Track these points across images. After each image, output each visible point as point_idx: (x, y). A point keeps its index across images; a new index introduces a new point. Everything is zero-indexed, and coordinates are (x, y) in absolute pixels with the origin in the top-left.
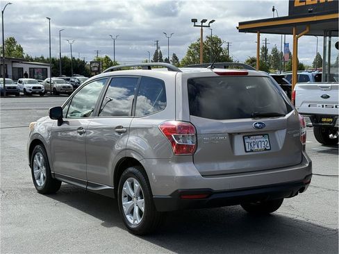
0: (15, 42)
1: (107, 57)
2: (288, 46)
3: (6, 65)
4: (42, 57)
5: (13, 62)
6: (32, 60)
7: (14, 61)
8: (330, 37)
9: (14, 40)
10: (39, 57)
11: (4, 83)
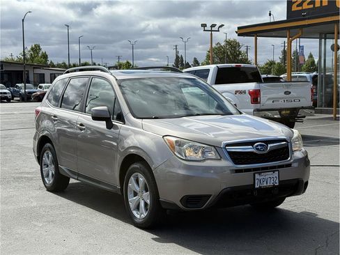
0: (40, 49)
1: (128, 62)
2: (303, 49)
3: (28, 71)
4: (64, 63)
5: (34, 68)
6: (54, 66)
7: (36, 67)
8: (325, 39)
9: (39, 47)
10: (61, 63)
11: (25, 89)
